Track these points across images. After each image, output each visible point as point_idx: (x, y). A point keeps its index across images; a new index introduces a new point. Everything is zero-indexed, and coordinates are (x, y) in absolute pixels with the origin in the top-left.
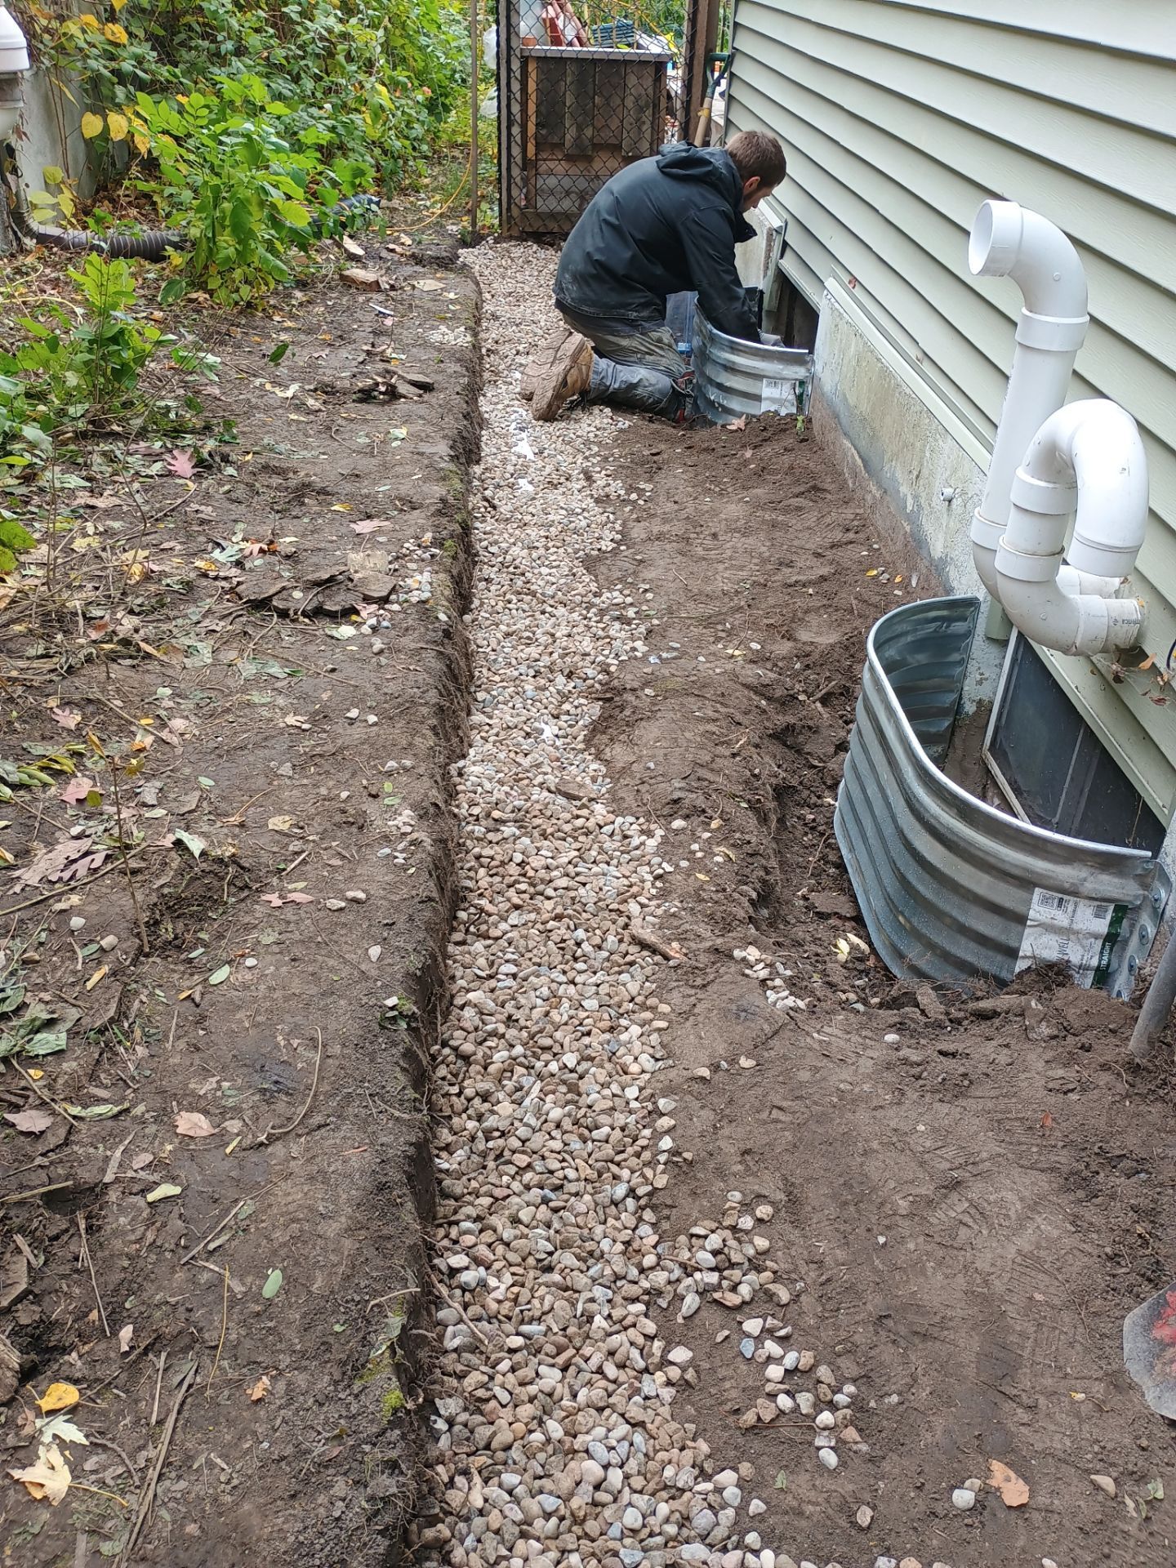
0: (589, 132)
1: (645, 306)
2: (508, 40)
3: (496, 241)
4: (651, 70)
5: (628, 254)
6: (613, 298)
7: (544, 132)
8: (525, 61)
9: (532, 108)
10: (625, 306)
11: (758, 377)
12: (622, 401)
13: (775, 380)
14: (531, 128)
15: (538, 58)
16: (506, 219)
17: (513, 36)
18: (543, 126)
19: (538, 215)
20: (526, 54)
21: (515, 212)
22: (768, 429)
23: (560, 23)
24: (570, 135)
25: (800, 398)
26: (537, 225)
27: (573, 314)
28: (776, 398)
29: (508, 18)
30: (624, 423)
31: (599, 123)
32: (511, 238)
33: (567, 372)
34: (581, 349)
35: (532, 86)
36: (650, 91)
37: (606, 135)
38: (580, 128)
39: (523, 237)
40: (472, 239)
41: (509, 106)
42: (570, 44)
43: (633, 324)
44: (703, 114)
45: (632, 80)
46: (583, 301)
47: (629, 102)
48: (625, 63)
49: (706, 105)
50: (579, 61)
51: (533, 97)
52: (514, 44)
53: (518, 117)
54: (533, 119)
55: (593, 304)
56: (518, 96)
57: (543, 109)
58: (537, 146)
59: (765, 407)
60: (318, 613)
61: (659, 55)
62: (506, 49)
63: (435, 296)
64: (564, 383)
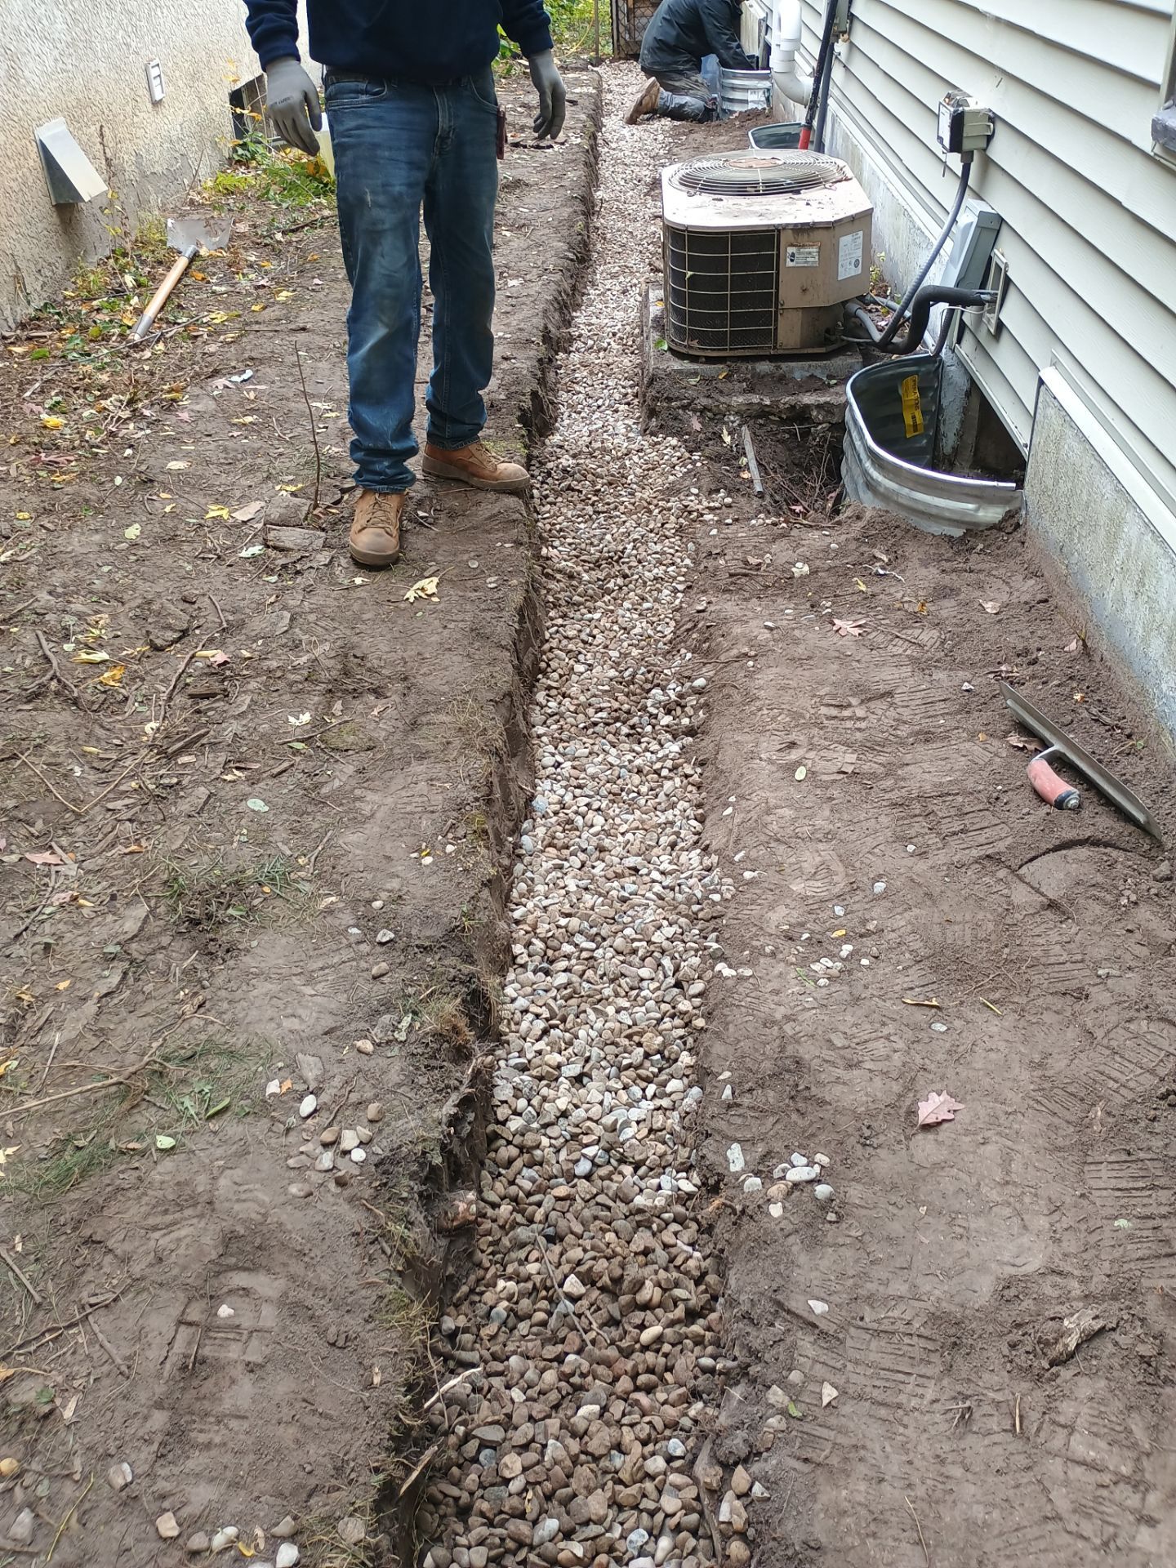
1: (687, 62)
3: (612, 61)
6: (669, 59)
10: (676, 63)
11: (745, 89)
13: (754, 90)
16: (617, 48)
21: (622, 42)
22: (752, 116)
25: (768, 99)
27: (648, 72)
28: (755, 100)
32: (620, 59)
33: (643, 98)
39: (626, 58)
40: (598, 62)
43: (681, 73)
46: (653, 63)
55: (659, 64)
59: (751, 106)
63: (576, 79)
64: (641, 104)
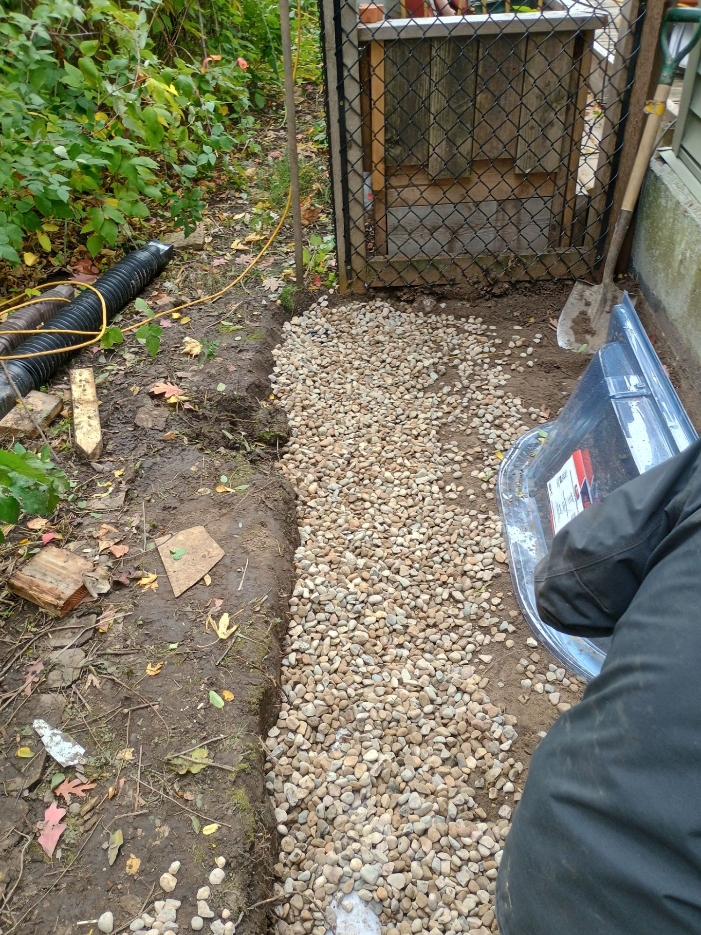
0: (466, 148)
2: (337, 19)
3: (332, 304)
4: (568, 44)
7: (397, 151)
8: (365, 48)
9: (378, 121)
14: (378, 151)
15: (387, 42)
16: (346, 273)
17: (345, 12)
18: (397, 143)
19: (389, 265)
20: (367, 37)
21: (358, 263)
26: (390, 278)
31: (481, 133)
32: (353, 297)
35: (377, 88)
36: (565, 77)
37: (494, 150)
38: (453, 144)
39: (368, 295)
40: (298, 302)
41: (342, 121)
44: (653, 111)
45: (537, 65)
47: (532, 100)
49: (659, 96)
50: (453, 41)
51: (380, 104)
52: (346, 25)
53: (357, 137)
54: (381, 137)
56: (356, 104)
57: (395, 119)
58: (388, 175)
61: (583, 20)
62: (335, 33)
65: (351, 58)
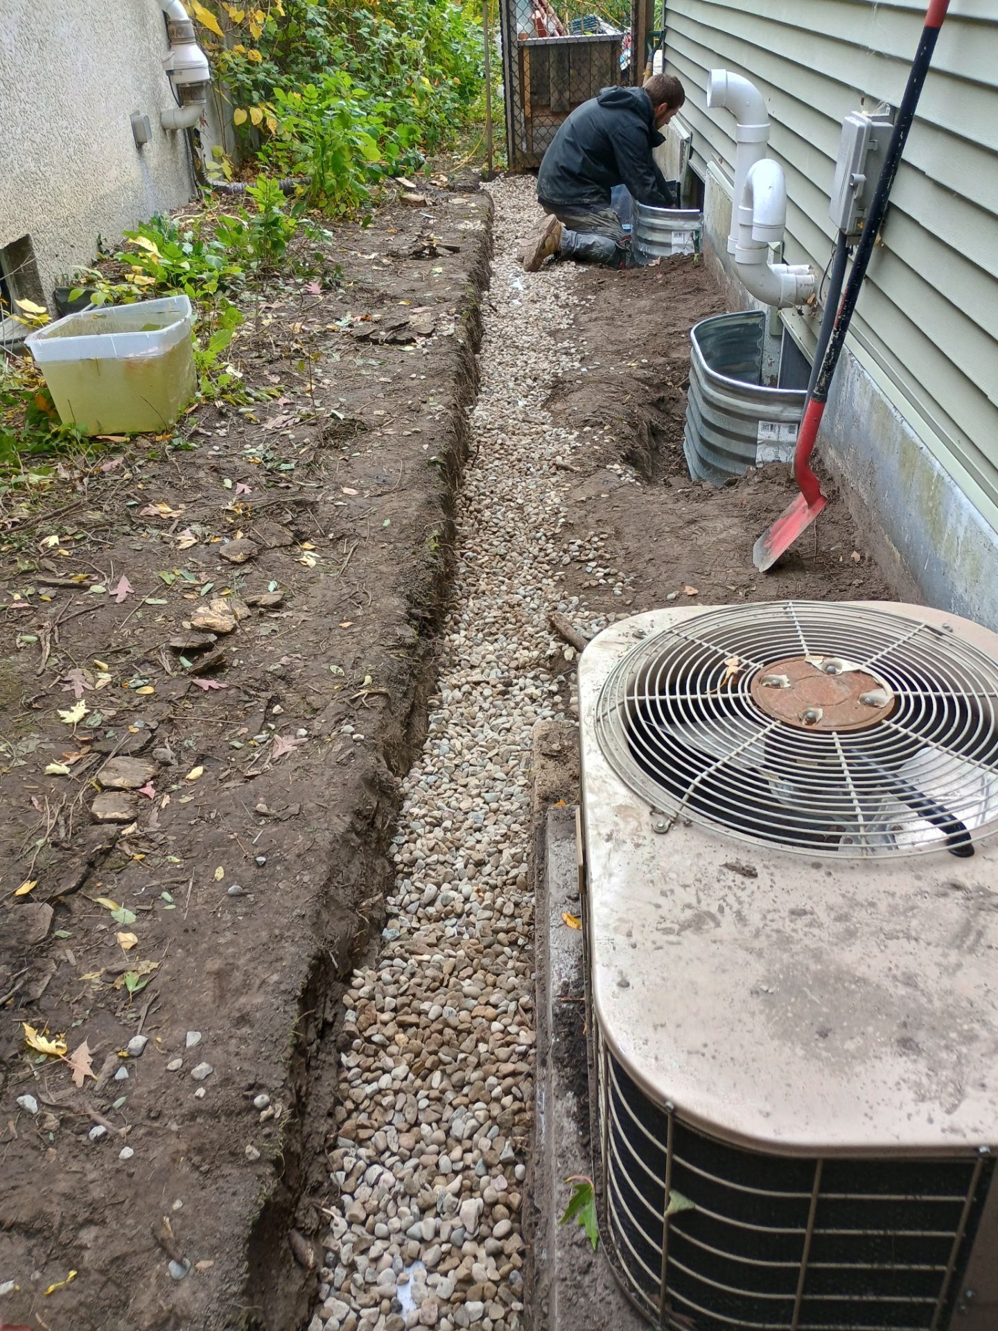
0: (567, 94)
1: (593, 194)
2: (509, 36)
3: (506, 176)
4: (609, 48)
5: (580, 160)
6: (573, 191)
7: (536, 98)
8: (521, 49)
9: (527, 81)
10: (581, 195)
11: (668, 231)
12: (582, 257)
13: (680, 232)
14: (527, 95)
15: (530, 47)
16: (513, 161)
17: (512, 34)
18: (536, 93)
19: (534, 155)
20: (522, 45)
21: (518, 154)
22: (676, 263)
23: (544, 21)
24: (554, 97)
25: (696, 243)
27: (547, 204)
28: (680, 244)
29: (508, 21)
30: (583, 269)
31: (573, 88)
32: (516, 173)
33: (545, 239)
34: (553, 224)
35: (526, 66)
36: (609, 61)
38: (561, 93)
39: (524, 171)
40: (490, 176)
41: (511, 81)
42: (553, 35)
43: (587, 206)
45: (596, 55)
46: (553, 195)
47: (594, 71)
48: (589, 44)
49: (648, 65)
50: (558, 46)
51: (528, 73)
52: (513, 39)
53: (518, 89)
54: (528, 88)
55: (561, 196)
56: (517, 74)
57: (535, 83)
58: (532, 107)
59: (674, 251)
60: (394, 342)
61: (614, 37)
62: (508, 44)
63: (462, 207)
64: (543, 246)
65: (515, 53)
